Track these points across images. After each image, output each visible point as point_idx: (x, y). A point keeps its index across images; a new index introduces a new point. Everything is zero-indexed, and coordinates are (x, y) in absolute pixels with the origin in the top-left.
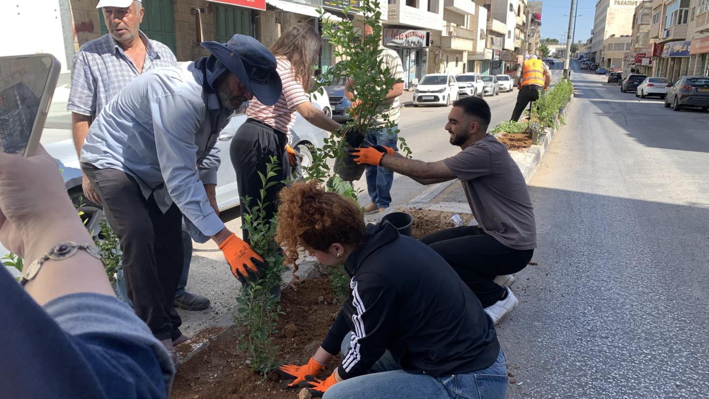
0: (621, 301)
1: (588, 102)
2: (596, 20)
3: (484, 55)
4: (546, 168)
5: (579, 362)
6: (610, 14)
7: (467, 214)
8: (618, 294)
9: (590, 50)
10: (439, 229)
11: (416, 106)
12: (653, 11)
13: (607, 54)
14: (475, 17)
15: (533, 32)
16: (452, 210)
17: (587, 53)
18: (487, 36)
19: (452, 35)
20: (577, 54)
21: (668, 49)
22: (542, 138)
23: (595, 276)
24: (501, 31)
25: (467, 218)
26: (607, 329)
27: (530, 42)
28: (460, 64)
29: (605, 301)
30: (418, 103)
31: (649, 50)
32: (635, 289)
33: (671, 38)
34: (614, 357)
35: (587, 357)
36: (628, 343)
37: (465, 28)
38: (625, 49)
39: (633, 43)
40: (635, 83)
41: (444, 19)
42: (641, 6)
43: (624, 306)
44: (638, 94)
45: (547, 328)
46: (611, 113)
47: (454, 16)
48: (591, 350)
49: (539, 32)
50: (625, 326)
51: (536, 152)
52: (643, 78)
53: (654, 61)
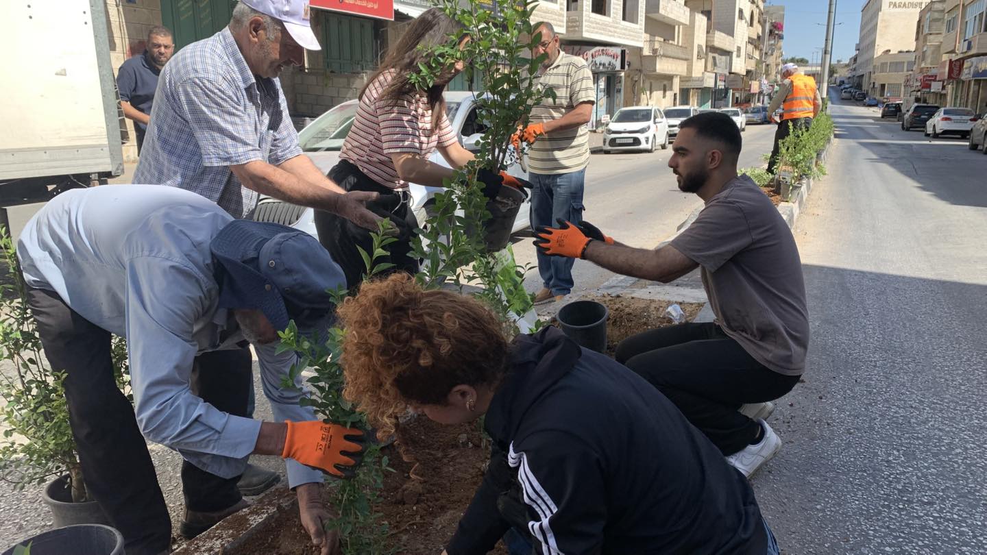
0: (946, 441)
1: (856, 145)
2: (862, 29)
3: (702, 80)
4: (803, 236)
5: (890, 546)
6: (882, 20)
7: (692, 304)
8: (940, 430)
9: (854, 73)
10: (649, 327)
11: (607, 152)
12: (946, 14)
13: (880, 78)
14: (690, 29)
15: (772, 48)
16: (667, 298)
17: (849, 78)
18: (706, 54)
19: (658, 54)
20: (836, 79)
21: (970, 67)
22: (796, 192)
23: (900, 400)
24: (727, 47)
25: (690, 309)
26: (930, 489)
27: (768, 63)
28: (669, 94)
29: (920, 441)
30: (609, 148)
31: (941, 71)
32: (966, 422)
33: (973, 51)
34: (948, 537)
35: (902, 537)
36: (967, 513)
37: (676, 43)
38: (905, 69)
39: (917, 60)
40: (923, 117)
41: (646, 32)
42: (929, 8)
43: (954, 449)
44: (928, 132)
45: (830, 486)
46: (891, 158)
47: (660, 27)
48: (907, 525)
49: (780, 49)
50: (959, 484)
51: (788, 212)
52: (935, 109)
53: (950, 86)
